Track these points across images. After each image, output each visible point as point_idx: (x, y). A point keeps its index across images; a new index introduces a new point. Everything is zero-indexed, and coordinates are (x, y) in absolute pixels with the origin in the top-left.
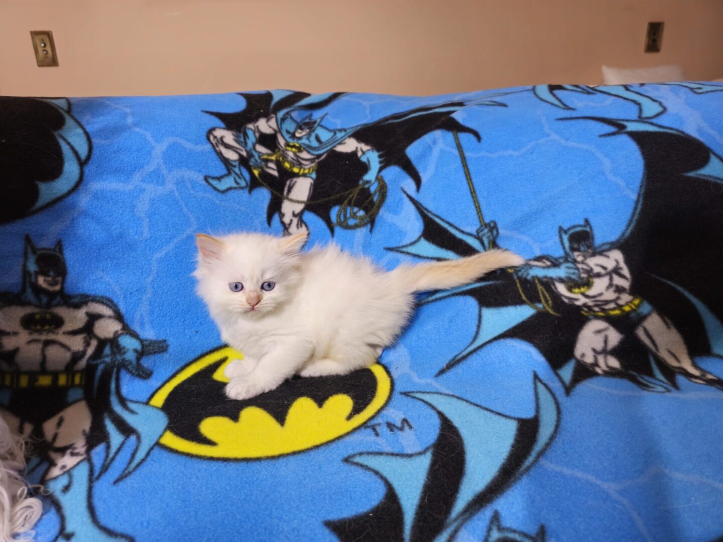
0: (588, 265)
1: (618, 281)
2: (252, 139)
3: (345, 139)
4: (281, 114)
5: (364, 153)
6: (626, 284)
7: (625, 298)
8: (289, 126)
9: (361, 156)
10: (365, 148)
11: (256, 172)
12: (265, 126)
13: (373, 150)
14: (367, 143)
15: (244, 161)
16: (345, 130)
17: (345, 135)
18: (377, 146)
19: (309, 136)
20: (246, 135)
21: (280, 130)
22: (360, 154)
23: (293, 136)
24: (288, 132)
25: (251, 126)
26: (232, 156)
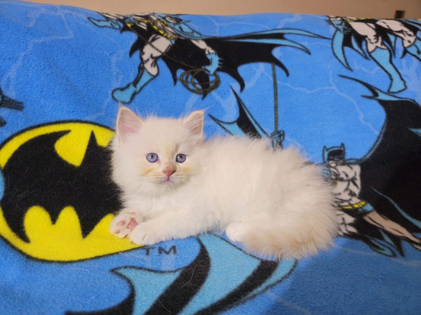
0: (338, 171)
1: (352, 187)
3: (199, 40)
5: (209, 53)
6: (357, 191)
7: (355, 200)
9: (207, 54)
10: (211, 51)
13: (216, 54)
14: (213, 48)
16: (200, 35)
17: (200, 37)
18: (219, 53)
19: (175, 24)
22: (207, 53)
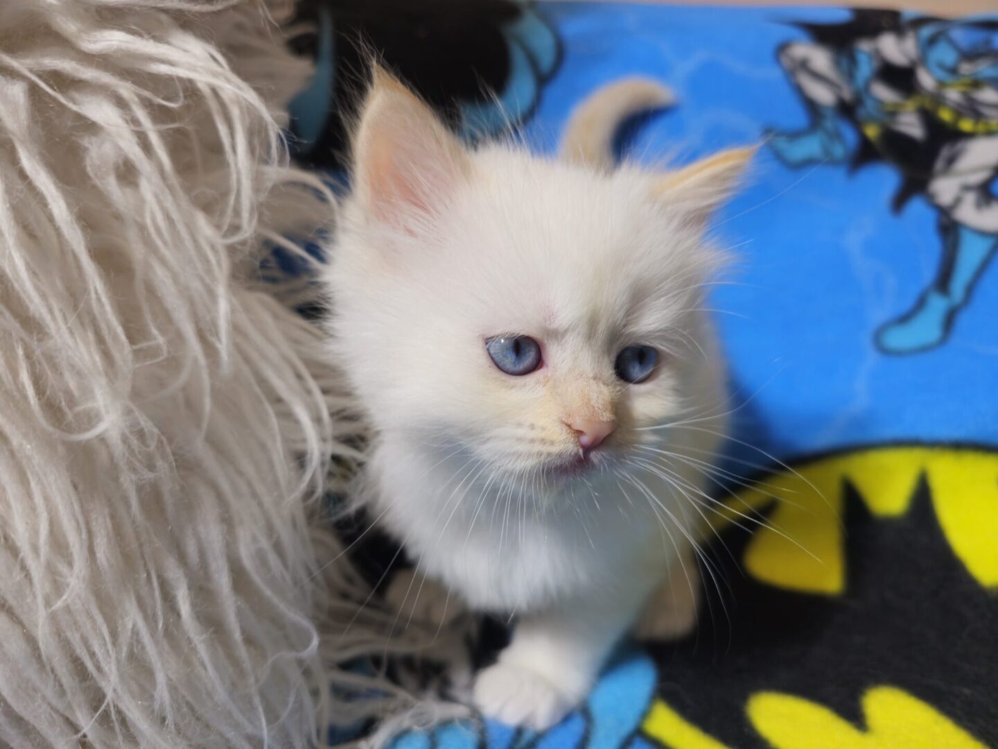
2: (865, 69)
4: (926, 32)
8: (944, 54)
11: (872, 132)
12: (894, 49)
15: (847, 110)
20: (853, 61)
21: (923, 60)
23: (953, 71)
24: (941, 66)
25: (864, 47)
26: (823, 95)
